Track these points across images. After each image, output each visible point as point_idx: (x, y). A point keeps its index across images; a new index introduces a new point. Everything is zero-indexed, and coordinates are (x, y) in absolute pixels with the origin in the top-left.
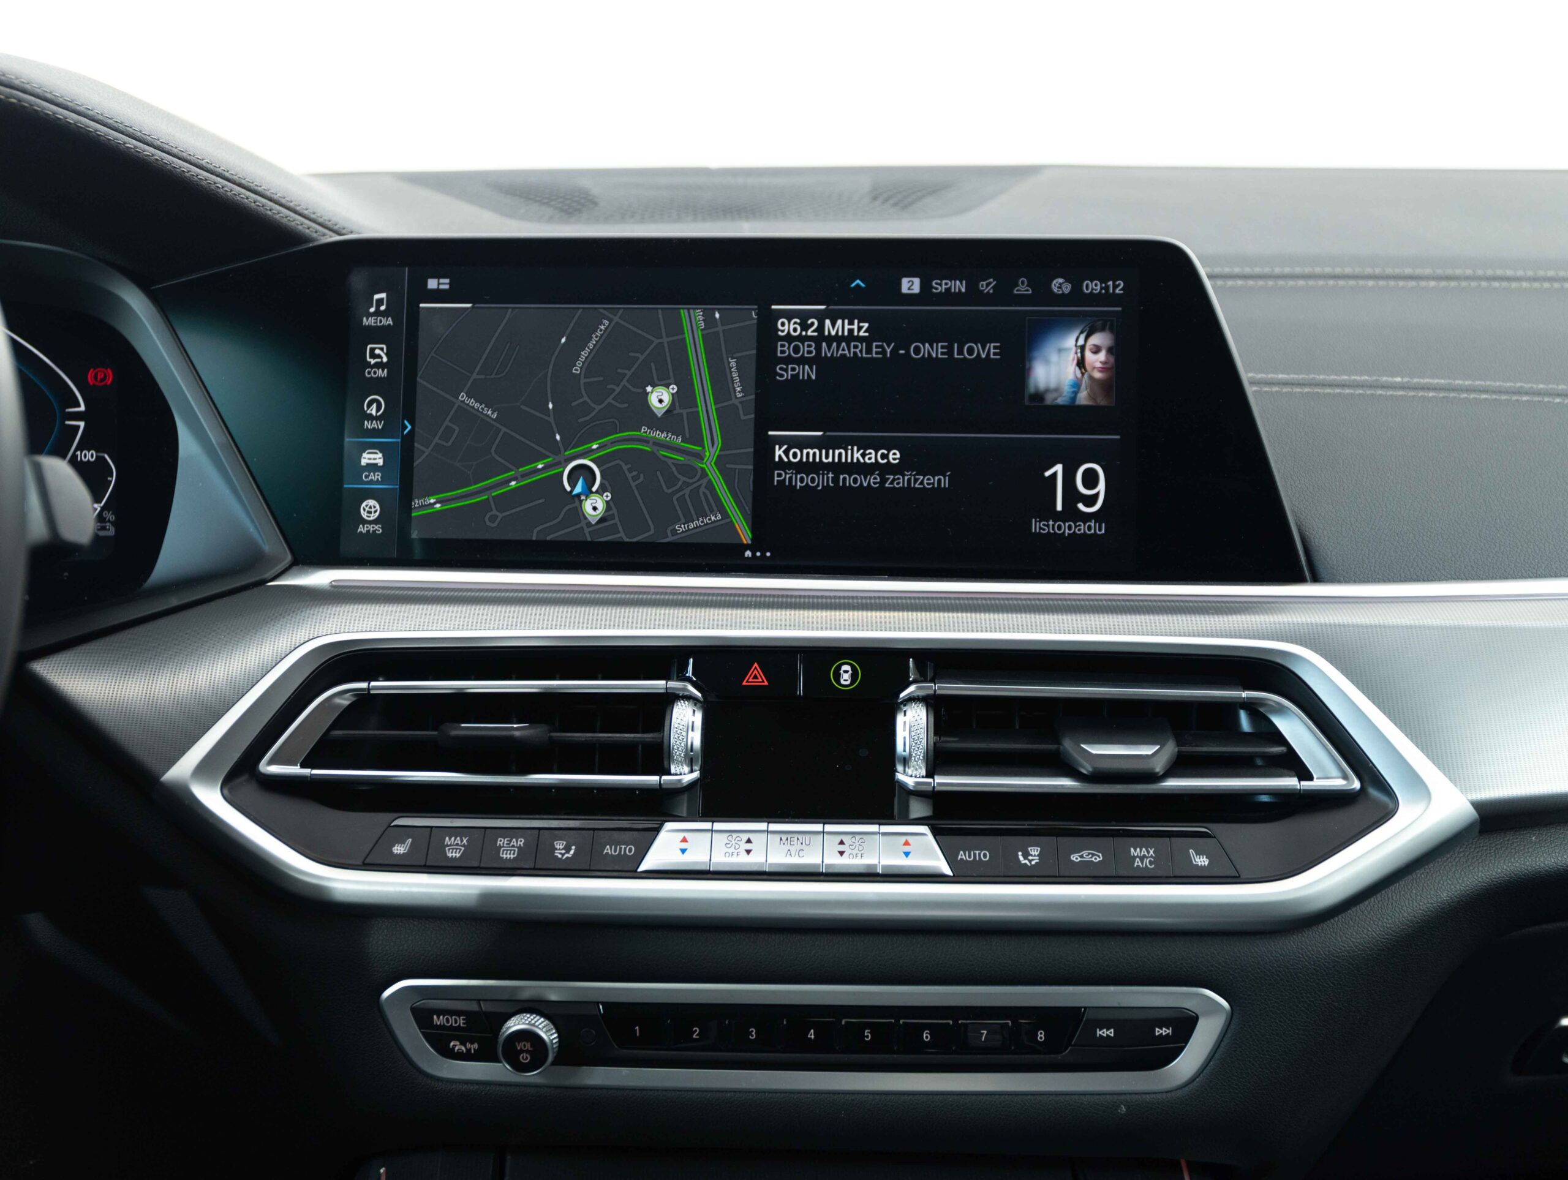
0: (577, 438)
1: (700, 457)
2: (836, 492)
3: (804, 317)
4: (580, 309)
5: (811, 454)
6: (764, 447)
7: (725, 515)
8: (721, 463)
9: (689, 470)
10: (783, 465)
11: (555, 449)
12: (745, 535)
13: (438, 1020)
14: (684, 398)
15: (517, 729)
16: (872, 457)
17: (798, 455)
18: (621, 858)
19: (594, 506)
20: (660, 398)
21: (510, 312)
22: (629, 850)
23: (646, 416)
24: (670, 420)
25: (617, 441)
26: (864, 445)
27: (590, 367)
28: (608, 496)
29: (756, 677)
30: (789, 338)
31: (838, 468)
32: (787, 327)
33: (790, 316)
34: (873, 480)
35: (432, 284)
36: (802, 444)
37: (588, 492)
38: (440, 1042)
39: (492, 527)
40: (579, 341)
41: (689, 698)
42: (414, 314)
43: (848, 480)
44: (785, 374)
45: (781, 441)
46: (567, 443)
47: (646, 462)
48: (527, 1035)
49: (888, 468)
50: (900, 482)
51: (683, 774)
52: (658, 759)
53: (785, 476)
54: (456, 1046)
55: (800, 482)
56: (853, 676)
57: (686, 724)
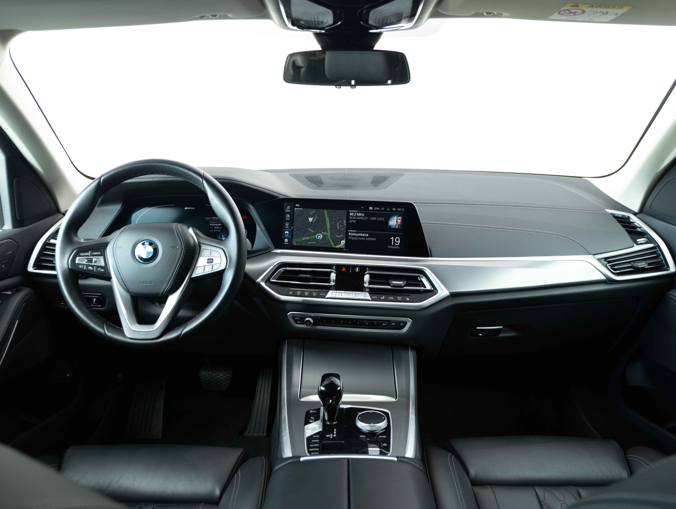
2: (358, 241)
3: (354, 213)
5: (355, 234)
6: (347, 233)
10: (350, 236)
12: (344, 246)
13: (296, 318)
15: (308, 276)
16: (364, 235)
18: (323, 296)
22: (324, 294)
26: (363, 233)
29: (344, 269)
30: (352, 216)
31: (359, 237)
32: (351, 214)
33: (352, 212)
34: (364, 239)
35: (297, 205)
36: (353, 233)
37: (320, 239)
38: (296, 321)
41: (334, 272)
42: (294, 210)
43: (360, 239)
44: (351, 221)
45: (350, 232)
48: (309, 321)
49: (366, 237)
50: (368, 239)
51: (332, 283)
52: (329, 281)
53: (350, 237)
54: (298, 322)
55: (353, 238)
56: (358, 270)
57: (333, 276)
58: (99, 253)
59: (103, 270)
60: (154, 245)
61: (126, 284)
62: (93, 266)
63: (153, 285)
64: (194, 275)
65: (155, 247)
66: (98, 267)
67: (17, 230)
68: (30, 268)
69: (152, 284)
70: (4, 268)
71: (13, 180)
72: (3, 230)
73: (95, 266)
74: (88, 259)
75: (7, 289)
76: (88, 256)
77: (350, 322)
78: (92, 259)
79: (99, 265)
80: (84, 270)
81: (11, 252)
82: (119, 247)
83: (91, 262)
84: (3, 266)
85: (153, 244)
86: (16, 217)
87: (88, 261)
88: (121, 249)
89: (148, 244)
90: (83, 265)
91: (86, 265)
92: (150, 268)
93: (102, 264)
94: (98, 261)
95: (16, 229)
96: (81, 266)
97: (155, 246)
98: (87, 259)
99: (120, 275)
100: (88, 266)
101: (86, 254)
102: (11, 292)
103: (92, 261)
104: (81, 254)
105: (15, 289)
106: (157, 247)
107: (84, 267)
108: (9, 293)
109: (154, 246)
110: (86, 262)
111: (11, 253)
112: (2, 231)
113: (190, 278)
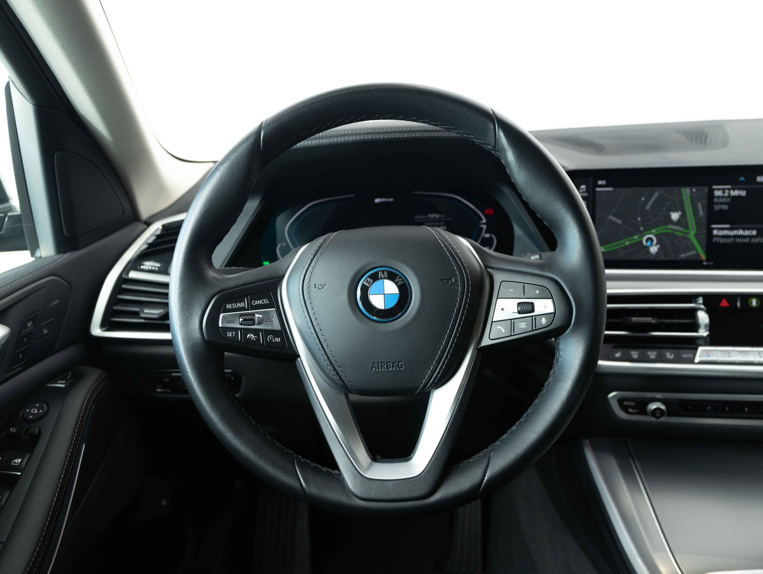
0: (648, 229)
1: (688, 234)
2: (735, 244)
3: (724, 190)
4: (648, 190)
5: (726, 232)
6: (710, 230)
7: (697, 251)
8: (696, 235)
9: (685, 238)
10: (717, 236)
11: (641, 232)
12: (703, 257)
13: (626, 403)
14: (683, 216)
15: (649, 320)
16: (747, 233)
17: (721, 233)
18: (689, 358)
19: (654, 249)
20: (675, 216)
21: (625, 190)
22: (691, 356)
23: (671, 222)
24: (679, 223)
25: (662, 229)
26: (744, 229)
27: (652, 207)
28: (658, 246)
29: (724, 303)
30: (718, 197)
31: (735, 237)
32: (718, 193)
33: (719, 189)
34: (747, 240)
35: (600, 183)
36: (723, 229)
37: (651, 245)
38: (625, 409)
39: (621, 256)
40: (648, 199)
41: (701, 309)
42: (594, 192)
43: (739, 240)
44: (717, 208)
45: (716, 228)
46: (645, 230)
47: (671, 236)
48: (658, 409)
49: (751, 237)
50: (756, 240)
51: (703, 333)
52: (695, 327)
53: (718, 239)
54: (630, 410)
55: (722, 241)
56: (757, 303)
57: (703, 317)
58: (266, 301)
59: (278, 340)
60: (400, 277)
61: (339, 370)
62: (256, 332)
63: (403, 371)
64: (486, 342)
65: (403, 282)
66: (267, 332)
67: (64, 258)
68: (96, 331)
69: (402, 367)
70: (47, 334)
71: (54, 157)
72: (36, 258)
73: (261, 330)
74: (245, 317)
75: (55, 376)
76: (243, 309)
77: (746, 409)
78: (254, 315)
79: (269, 328)
80: (238, 342)
81: (57, 301)
82: (317, 286)
83: (251, 323)
84: (45, 332)
85: (398, 277)
86: (63, 232)
87: (244, 320)
88: (324, 289)
89: (386, 276)
90: (236, 329)
91: (241, 329)
92: (395, 331)
93: (277, 326)
94: (265, 319)
95: (63, 256)
96: (229, 334)
97: (403, 280)
98: (241, 316)
99: (325, 351)
100: (246, 331)
101: (239, 305)
102: (64, 382)
103: (253, 320)
104: (229, 306)
105: (70, 373)
106: (407, 283)
107: (237, 334)
108: (61, 385)
109: (401, 279)
110: (241, 324)
111: (57, 304)
112: (33, 259)
113: (477, 348)
